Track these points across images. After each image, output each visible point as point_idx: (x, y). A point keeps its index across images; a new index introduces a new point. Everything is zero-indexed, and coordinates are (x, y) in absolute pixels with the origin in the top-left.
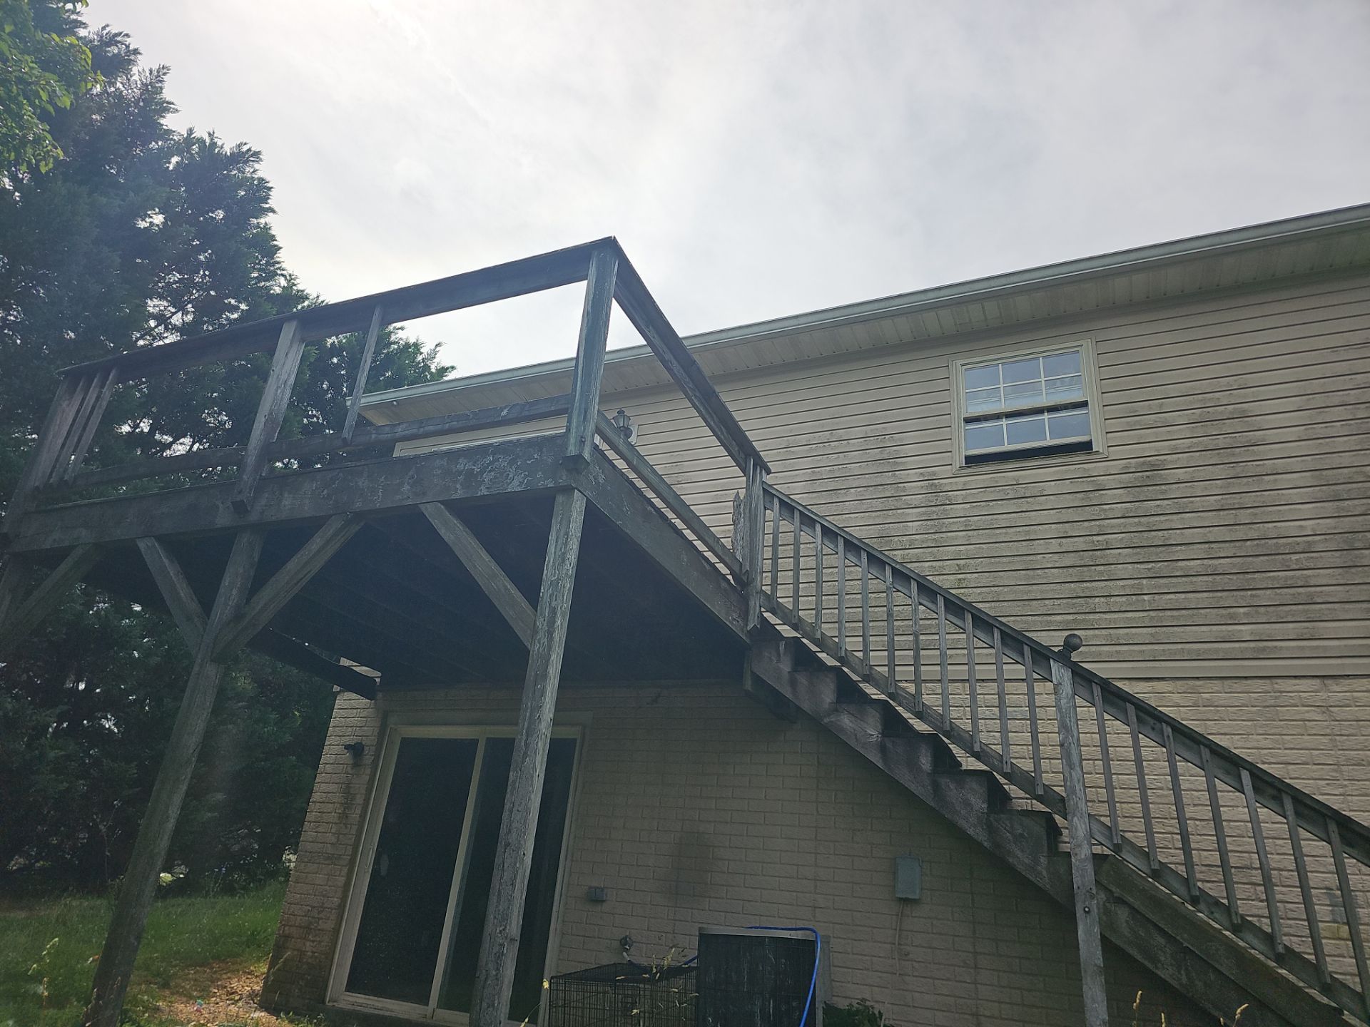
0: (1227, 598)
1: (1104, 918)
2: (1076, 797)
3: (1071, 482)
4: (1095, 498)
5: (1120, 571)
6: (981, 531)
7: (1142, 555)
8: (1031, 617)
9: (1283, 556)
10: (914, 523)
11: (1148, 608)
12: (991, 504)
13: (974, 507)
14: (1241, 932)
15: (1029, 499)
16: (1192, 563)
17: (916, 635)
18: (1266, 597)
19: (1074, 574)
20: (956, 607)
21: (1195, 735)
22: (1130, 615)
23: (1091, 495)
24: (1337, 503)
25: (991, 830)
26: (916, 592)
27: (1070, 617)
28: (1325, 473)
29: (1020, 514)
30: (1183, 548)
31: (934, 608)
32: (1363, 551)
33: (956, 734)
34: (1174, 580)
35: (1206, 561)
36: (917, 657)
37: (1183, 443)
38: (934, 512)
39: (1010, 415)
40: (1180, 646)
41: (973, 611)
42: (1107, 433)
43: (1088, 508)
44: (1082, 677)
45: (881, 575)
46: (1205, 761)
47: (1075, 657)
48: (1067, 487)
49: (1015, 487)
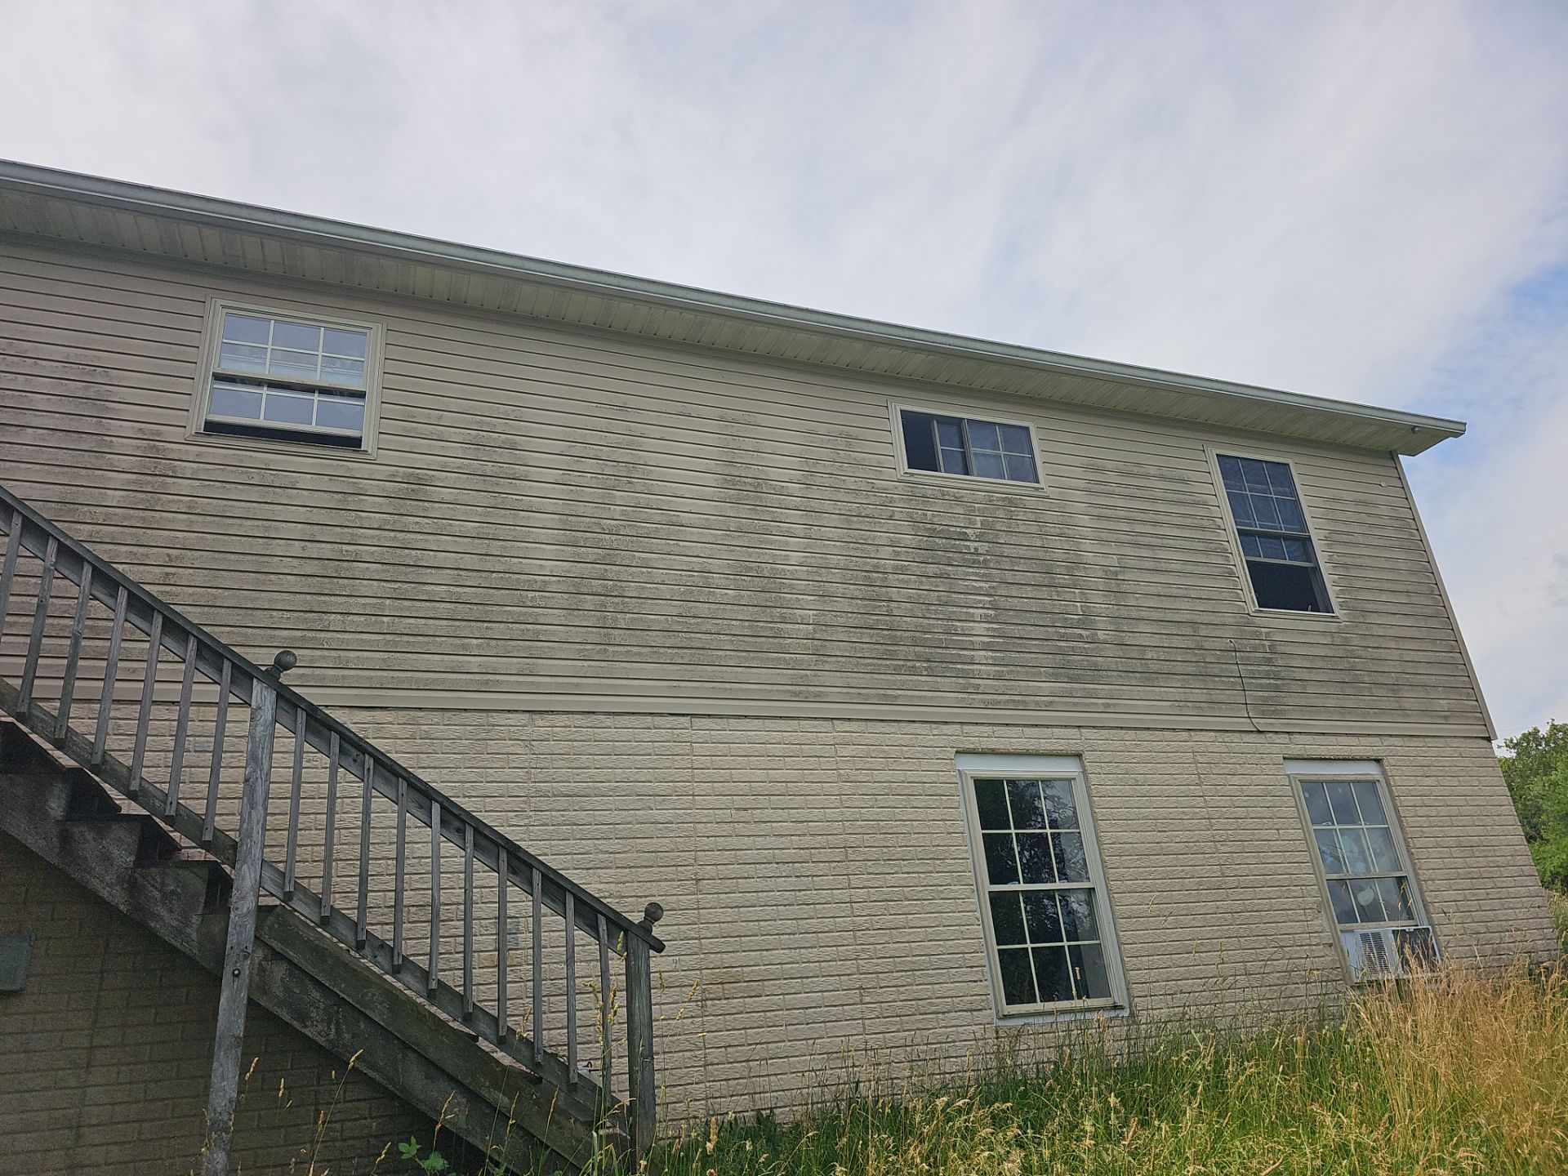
0: (464, 629)
1: (257, 979)
2: (251, 841)
3: (330, 479)
4: (353, 502)
5: (364, 587)
6: (208, 518)
7: (390, 572)
8: (251, 630)
9: (522, 592)
10: (117, 492)
11: (385, 631)
12: (228, 486)
13: (205, 486)
14: (399, 973)
15: (277, 490)
16: (439, 588)
17: (76, 638)
18: (499, 630)
19: (313, 585)
20: (142, 605)
21: (397, 768)
22: (365, 636)
23: (350, 499)
24: (574, 549)
25: (133, 887)
26: (89, 580)
27: (299, 634)
28: (570, 518)
29: (263, 505)
30: (433, 571)
31: (112, 605)
32: (586, 596)
33: (109, 768)
34: (418, 604)
35: (452, 587)
36: (72, 667)
37: (454, 463)
38: (149, 483)
39: (274, 385)
40: (409, 674)
41: (165, 613)
42: (380, 433)
43: (343, 512)
44: (288, 700)
45: (40, 551)
46: (400, 795)
47: (285, 678)
48: (325, 484)
49: (263, 471)
